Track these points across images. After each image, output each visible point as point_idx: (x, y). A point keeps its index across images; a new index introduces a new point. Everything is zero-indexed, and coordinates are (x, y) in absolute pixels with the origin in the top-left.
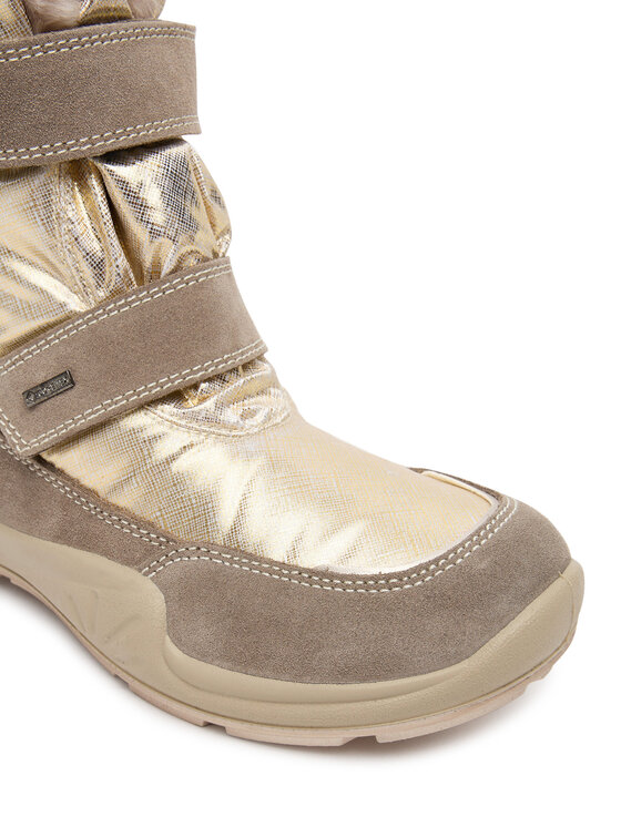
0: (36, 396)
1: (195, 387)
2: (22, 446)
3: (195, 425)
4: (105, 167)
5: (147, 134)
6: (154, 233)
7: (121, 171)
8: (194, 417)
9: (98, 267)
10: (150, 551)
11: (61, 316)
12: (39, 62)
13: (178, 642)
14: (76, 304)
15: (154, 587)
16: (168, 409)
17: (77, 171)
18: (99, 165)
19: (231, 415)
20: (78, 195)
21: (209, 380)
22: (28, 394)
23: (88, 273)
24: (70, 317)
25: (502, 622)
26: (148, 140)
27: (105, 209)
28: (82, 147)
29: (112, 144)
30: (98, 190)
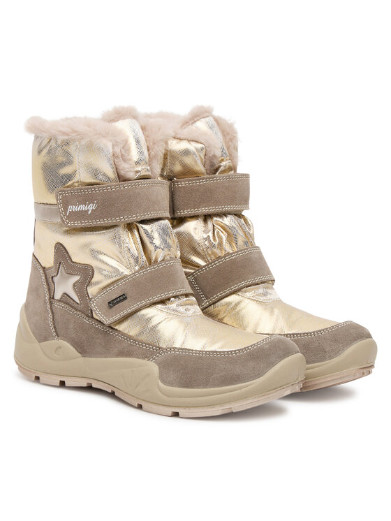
0: (112, 303)
1: (169, 299)
2: (107, 321)
3: (169, 311)
4: (139, 225)
5: (155, 215)
6: (156, 247)
7: (146, 227)
8: (169, 309)
9: (137, 260)
10: (152, 353)
11: (122, 276)
12: (122, 191)
13: (163, 381)
14: (127, 272)
15: (154, 364)
16: (160, 306)
17: (130, 227)
18: (138, 225)
19: (181, 309)
20: (130, 235)
21: (175, 297)
22: (109, 303)
23: (132, 261)
24: (126, 276)
25: (273, 364)
26: (155, 217)
27: (139, 239)
28: (133, 218)
29: (143, 218)
30: (136, 233)
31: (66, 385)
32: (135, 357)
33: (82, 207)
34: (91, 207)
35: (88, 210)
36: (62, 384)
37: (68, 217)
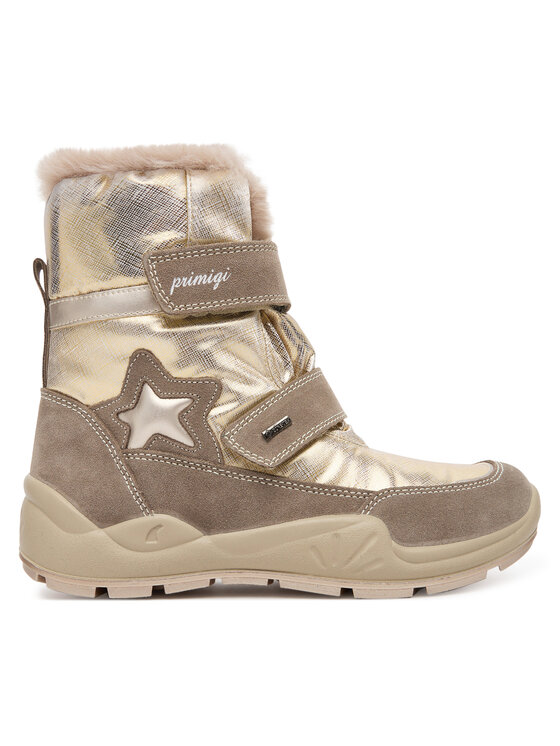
2: (269, 462)
15: (373, 517)
31: (167, 593)
32: (329, 513)
33: (202, 279)
34: (219, 279)
35: (214, 283)
36: (158, 592)
37: (172, 298)
